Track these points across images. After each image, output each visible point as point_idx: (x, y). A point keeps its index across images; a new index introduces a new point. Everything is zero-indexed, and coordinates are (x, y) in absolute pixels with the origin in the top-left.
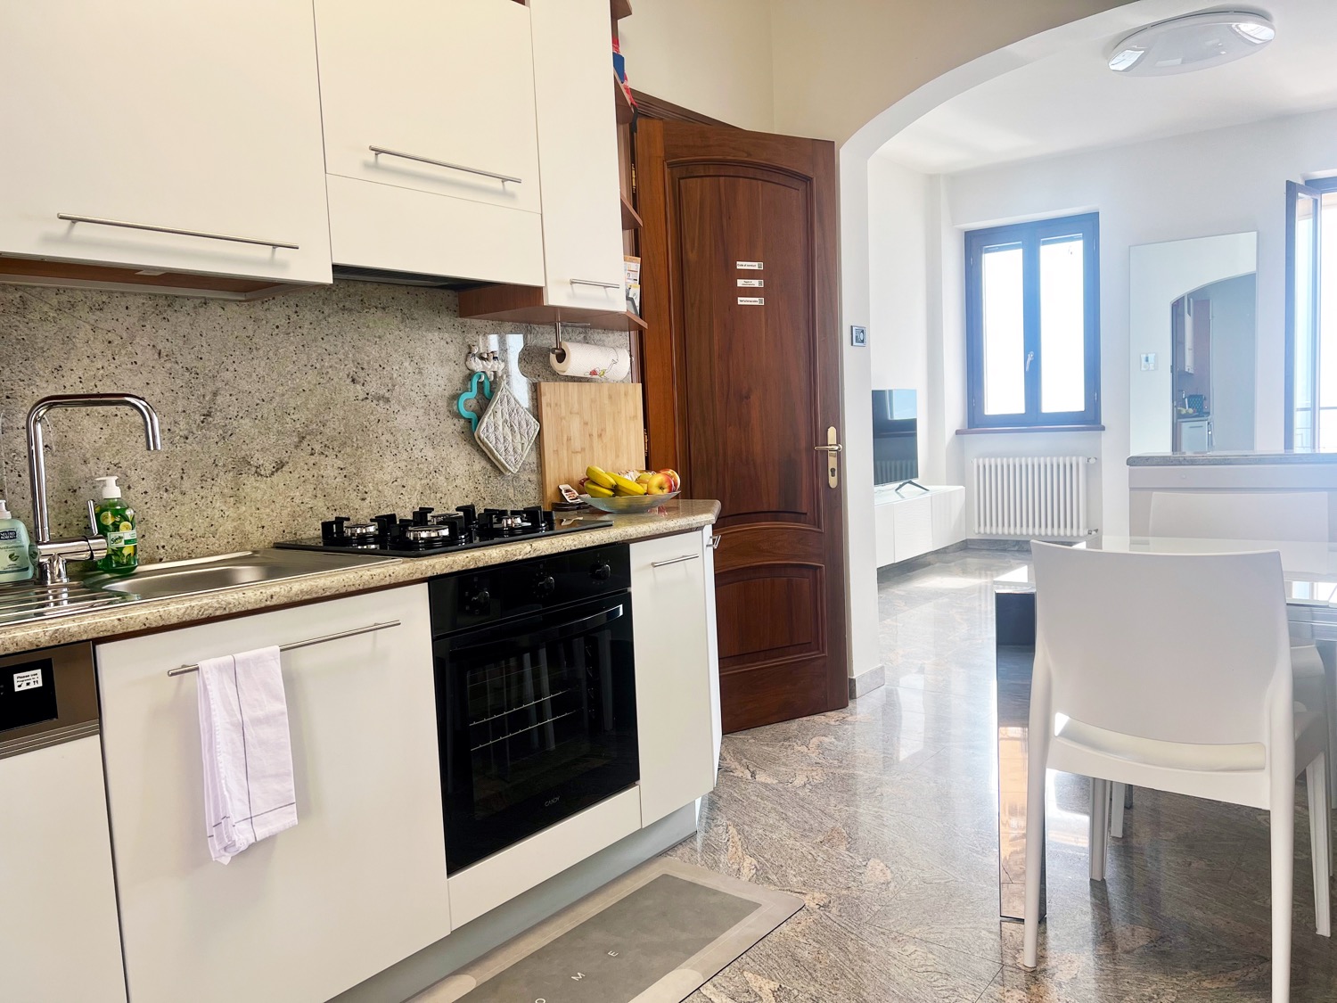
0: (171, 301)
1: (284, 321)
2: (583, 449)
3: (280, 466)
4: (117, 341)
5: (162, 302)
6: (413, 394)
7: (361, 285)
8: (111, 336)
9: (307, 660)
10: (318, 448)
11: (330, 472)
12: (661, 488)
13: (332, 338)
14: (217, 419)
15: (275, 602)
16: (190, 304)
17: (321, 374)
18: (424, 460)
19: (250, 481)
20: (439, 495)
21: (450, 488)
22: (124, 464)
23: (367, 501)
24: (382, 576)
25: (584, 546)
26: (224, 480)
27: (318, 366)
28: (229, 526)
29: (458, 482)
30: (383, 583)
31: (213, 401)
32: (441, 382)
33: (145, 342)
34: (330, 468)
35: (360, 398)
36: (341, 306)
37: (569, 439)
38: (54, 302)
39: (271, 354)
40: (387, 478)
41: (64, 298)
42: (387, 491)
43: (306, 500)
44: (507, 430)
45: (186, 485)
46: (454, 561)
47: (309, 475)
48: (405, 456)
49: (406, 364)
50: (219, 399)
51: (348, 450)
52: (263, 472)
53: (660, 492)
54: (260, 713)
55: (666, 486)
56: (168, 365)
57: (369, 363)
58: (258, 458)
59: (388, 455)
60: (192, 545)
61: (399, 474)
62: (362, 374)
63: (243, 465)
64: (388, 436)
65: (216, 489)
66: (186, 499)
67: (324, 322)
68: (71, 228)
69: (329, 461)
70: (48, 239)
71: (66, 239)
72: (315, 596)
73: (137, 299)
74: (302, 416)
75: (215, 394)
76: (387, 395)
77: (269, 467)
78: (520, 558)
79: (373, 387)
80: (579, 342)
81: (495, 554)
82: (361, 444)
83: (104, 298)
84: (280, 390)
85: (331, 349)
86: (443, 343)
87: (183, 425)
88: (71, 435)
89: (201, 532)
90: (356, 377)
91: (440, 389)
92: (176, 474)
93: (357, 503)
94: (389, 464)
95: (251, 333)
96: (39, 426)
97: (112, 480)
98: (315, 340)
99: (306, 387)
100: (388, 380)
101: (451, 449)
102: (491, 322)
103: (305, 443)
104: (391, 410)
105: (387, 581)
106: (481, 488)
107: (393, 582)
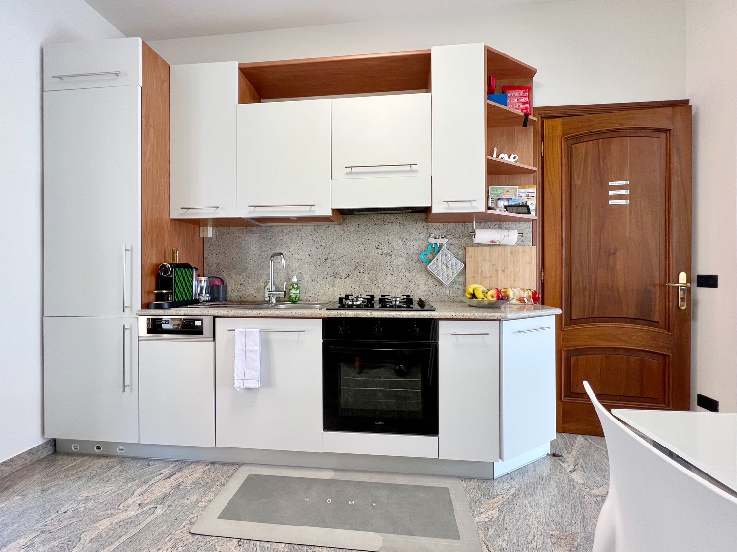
0: (319, 226)
1: (353, 230)
2: (491, 277)
3: (348, 276)
4: (303, 239)
5: (316, 227)
6: (402, 253)
7: (383, 215)
8: (302, 238)
9: (273, 336)
10: (362, 271)
11: (366, 279)
13: (370, 234)
14: (329, 261)
16: (324, 227)
17: (365, 246)
18: (404, 277)
19: (338, 280)
20: (410, 291)
21: (416, 288)
22: (302, 273)
23: (379, 290)
26: (330, 279)
27: (364, 244)
28: (330, 293)
29: (420, 286)
31: (328, 255)
32: (416, 248)
33: (311, 239)
34: (366, 277)
35: (379, 254)
36: (375, 223)
37: (482, 272)
38: (289, 229)
39: (348, 240)
40: (388, 282)
41: (291, 228)
42: (387, 287)
43: (356, 287)
44: (444, 266)
45: (318, 280)
47: (357, 279)
48: (396, 275)
49: (400, 242)
50: (330, 255)
51: (373, 272)
52: (342, 277)
54: (250, 349)
56: (316, 245)
57: (384, 242)
58: (341, 273)
59: (389, 275)
60: (319, 297)
61: (394, 281)
62: (381, 246)
63: (336, 275)
64: (390, 268)
65: (327, 281)
66: (318, 284)
67: (368, 229)
69: (366, 275)
72: (274, 316)
73: (309, 227)
74: (357, 260)
75: (329, 253)
76: (390, 253)
77: (344, 276)
78: (364, 317)
79: (385, 250)
82: (378, 270)
83: (301, 227)
84: (350, 252)
85: (370, 238)
86: (418, 233)
87: (319, 262)
88: (290, 264)
89: (322, 294)
90: (378, 247)
91: (414, 251)
92: (316, 276)
93: (375, 290)
94: (389, 278)
95: (342, 234)
96: (272, 262)
97: (295, 277)
98: (364, 235)
99: (359, 250)
100: (391, 248)
101: (417, 273)
102: (442, 224)
103: (358, 269)
104: (391, 258)
106: (431, 289)
107: (303, 316)
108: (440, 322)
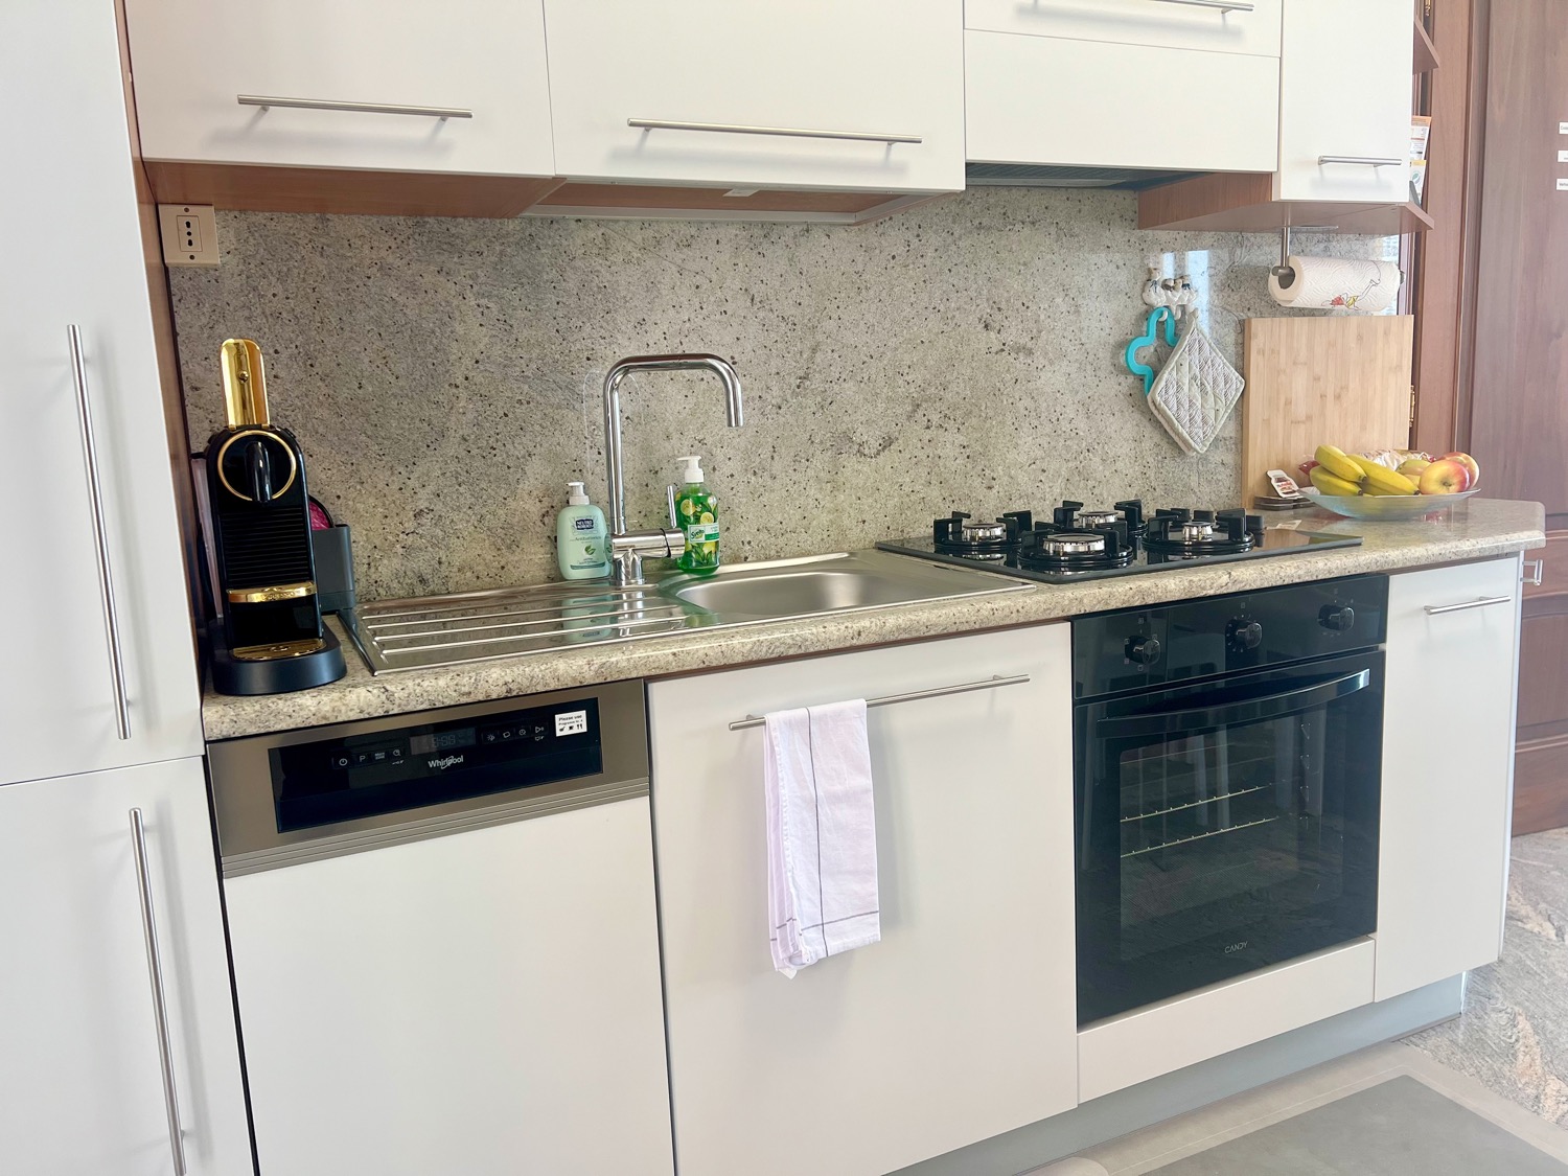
0: (768, 229)
1: (901, 250)
2: (1309, 418)
3: (887, 443)
4: (705, 285)
5: (757, 232)
6: (1065, 342)
7: (1004, 192)
8: (699, 280)
10: (935, 418)
11: (949, 451)
12: (1445, 483)
13: (961, 269)
14: (816, 383)
15: (863, 640)
16: (789, 232)
17: (945, 319)
18: (1073, 434)
19: (850, 462)
20: (1091, 483)
21: (1107, 473)
22: (709, 440)
23: (994, 491)
24: (1007, 611)
25: (1315, 578)
26: (821, 461)
27: (942, 308)
28: (825, 519)
29: (1120, 465)
30: (1008, 621)
31: (811, 359)
32: (1106, 324)
33: (737, 284)
34: (949, 444)
35: (993, 350)
36: (976, 222)
37: (1288, 403)
38: (638, 239)
39: (884, 294)
40: (1022, 459)
41: (649, 233)
42: (1022, 478)
43: (917, 488)
44: (1196, 390)
45: (777, 467)
46: (1111, 594)
47: (922, 455)
48: (1048, 429)
49: (1059, 300)
50: (819, 357)
51: (974, 421)
52: (866, 451)
53: (1443, 491)
54: (838, 788)
55: (1455, 480)
56: (761, 314)
57: (1008, 301)
58: (863, 434)
59: (1026, 428)
60: (781, 541)
61: (1040, 453)
62: (998, 316)
63: (843, 443)
64: (1027, 402)
65: (811, 473)
66: (777, 485)
67: (954, 248)
68: (644, 137)
69: (949, 436)
70: (618, 155)
71: (638, 154)
72: (915, 635)
73: (729, 229)
74: (917, 376)
75: (814, 350)
76: (1029, 345)
77: (874, 445)
78: (1211, 592)
79: (1012, 335)
80: (1317, 255)
81: (1171, 585)
82: (991, 414)
83: (693, 231)
84: (892, 342)
85: (961, 284)
86: (1112, 267)
87: (776, 391)
88: (653, 404)
89: (792, 526)
90: (989, 321)
91: (1103, 334)
92: (766, 453)
93: (981, 492)
94: (1026, 439)
95: (860, 268)
96: (616, 395)
97: (695, 461)
98: (940, 273)
99: (925, 336)
100: (1031, 325)
101: (1111, 419)
102: (1182, 233)
103: (920, 412)
104: (1034, 365)
105: (1014, 619)
106: (1151, 474)
107: (1022, 620)
108: (1394, 581)
